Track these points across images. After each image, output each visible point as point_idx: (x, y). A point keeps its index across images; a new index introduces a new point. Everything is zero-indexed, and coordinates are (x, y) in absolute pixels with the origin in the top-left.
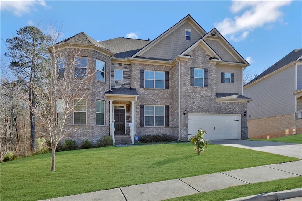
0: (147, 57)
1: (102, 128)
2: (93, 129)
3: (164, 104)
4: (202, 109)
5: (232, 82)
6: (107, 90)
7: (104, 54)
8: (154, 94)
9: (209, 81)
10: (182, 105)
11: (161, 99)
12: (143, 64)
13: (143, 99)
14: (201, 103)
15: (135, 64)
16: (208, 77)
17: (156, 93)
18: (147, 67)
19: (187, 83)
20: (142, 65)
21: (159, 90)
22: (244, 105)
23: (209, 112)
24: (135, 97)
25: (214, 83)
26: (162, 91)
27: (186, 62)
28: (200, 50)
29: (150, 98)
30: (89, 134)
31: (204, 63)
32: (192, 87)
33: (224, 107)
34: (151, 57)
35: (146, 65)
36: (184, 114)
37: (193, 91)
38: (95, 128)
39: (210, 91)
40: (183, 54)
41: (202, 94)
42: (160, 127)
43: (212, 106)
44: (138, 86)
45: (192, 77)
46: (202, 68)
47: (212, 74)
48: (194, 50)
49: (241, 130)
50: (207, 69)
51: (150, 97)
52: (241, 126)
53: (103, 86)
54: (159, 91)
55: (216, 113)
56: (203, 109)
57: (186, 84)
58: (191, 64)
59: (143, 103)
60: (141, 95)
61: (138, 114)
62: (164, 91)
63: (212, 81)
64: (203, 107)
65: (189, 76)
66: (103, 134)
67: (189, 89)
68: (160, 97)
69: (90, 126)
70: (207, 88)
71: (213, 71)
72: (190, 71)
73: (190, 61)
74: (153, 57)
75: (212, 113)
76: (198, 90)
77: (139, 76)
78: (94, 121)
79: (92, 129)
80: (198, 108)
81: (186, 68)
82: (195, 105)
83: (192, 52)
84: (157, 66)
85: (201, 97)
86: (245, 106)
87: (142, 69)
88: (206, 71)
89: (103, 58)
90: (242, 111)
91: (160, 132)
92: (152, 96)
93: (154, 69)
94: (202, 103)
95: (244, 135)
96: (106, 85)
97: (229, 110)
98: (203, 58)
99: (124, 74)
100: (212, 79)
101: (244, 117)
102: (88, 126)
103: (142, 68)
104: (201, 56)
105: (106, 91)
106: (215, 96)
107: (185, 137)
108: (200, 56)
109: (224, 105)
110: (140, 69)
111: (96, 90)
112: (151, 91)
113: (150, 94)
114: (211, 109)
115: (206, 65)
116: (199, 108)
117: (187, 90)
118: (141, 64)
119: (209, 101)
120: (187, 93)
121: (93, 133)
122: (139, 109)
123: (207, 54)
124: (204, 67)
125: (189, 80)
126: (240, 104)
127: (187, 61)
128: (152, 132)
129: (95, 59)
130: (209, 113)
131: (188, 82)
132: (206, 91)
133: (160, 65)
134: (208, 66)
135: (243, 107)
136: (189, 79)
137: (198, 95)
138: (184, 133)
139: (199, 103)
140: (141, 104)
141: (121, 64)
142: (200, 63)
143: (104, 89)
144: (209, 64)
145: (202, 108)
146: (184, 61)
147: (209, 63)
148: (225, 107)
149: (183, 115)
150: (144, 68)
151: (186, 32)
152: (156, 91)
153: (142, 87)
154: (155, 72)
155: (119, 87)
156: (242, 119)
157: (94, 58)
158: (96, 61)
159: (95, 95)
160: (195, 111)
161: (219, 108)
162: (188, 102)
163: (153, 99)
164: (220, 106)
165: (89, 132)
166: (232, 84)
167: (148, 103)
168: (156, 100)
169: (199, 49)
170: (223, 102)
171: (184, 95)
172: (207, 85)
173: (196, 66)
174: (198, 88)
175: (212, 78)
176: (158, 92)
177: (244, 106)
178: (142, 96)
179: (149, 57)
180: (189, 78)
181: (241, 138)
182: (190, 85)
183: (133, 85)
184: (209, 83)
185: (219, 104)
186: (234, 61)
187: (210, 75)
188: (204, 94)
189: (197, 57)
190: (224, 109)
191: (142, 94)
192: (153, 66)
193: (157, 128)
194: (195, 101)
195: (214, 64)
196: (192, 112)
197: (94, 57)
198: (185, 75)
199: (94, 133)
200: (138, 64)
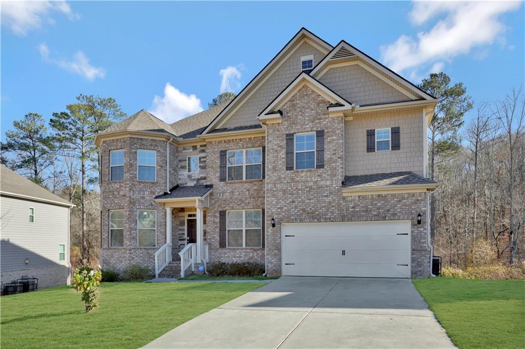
0: (232, 127)
1: (149, 252)
2: (131, 253)
3: (260, 206)
4: (311, 215)
5: (396, 146)
6: (159, 192)
7: (151, 140)
8: (242, 191)
9: (327, 155)
10: (269, 209)
11: (254, 198)
12: (225, 141)
13: (224, 201)
14: (308, 201)
15: (211, 143)
16: (325, 147)
17: (245, 189)
18: (231, 144)
19: (280, 166)
20: (223, 142)
21: (250, 182)
22: (419, 198)
23: (326, 220)
24: (195, 201)
25: (339, 158)
26: (256, 183)
27: (277, 125)
28: (306, 95)
29: (236, 199)
30: (125, 260)
31: (314, 120)
32: (288, 172)
33: (363, 207)
34: (239, 125)
35: (229, 141)
36: (274, 225)
37: (292, 179)
38: (135, 252)
39: (328, 175)
40: (266, 112)
41: (311, 184)
42: (252, 249)
43: (333, 206)
44: (216, 180)
45: (289, 153)
46: (312, 131)
47: (334, 140)
48: (293, 99)
49: (412, 258)
50: (323, 131)
51: (236, 197)
52: (412, 247)
53: (152, 187)
54: (251, 185)
55: (342, 221)
56: (312, 213)
57: (277, 168)
58: (288, 128)
59: (225, 207)
60: (221, 195)
61: (216, 227)
62: (260, 183)
63: (334, 154)
64: (313, 209)
65: (284, 151)
66: (151, 260)
67: (282, 176)
68: (252, 194)
69: (126, 249)
70: (321, 171)
71: (337, 132)
72: (285, 142)
73: (286, 122)
74: (242, 125)
75: (333, 221)
76: (302, 177)
77: (218, 162)
78: (133, 241)
79: (128, 253)
80: (301, 212)
81: (278, 137)
82: (296, 208)
83: (289, 103)
84: (247, 140)
85: (308, 189)
86: (422, 200)
87: (223, 149)
88: (320, 134)
89: (152, 145)
90: (412, 214)
91: (251, 258)
92: (239, 195)
93: (241, 146)
94: (311, 201)
95: (420, 269)
96: (158, 186)
97: (375, 213)
98: (312, 110)
99: (200, 162)
100: (335, 150)
101: (418, 228)
102: (124, 249)
103: (222, 147)
104: (309, 108)
105: (156, 195)
106: (341, 185)
107: (274, 270)
108: (306, 107)
109: (362, 203)
110: (220, 150)
111: (136, 196)
112: (237, 185)
113: (235, 191)
114: (332, 213)
115: (320, 123)
116: (304, 212)
117: (280, 178)
118: (221, 142)
119: (326, 196)
120: (278, 186)
121: (131, 258)
122: (219, 219)
123: (322, 100)
124: (315, 129)
125: (284, 160)
126: (406, 196)
127: (279, 123)
128: (238, 257)
129: (134, 150)
130: (327, 222)
131: (281, 163)
132: (318, 176)
133: (252, 136)
134: (324, 123)
135: (416, 203)
136: (284, 158)
137: (302, 186)
138: (273, 261)
139: (303, 202)
140: (221, 209)
141: (196, 146)
142: (307, 122)
143: (152, 193)
144: (327, 120)
145: (311, 211)
146: (273, 124)
147: (326, 118)
148: (366, 207)
149: (272, 228)
150: (226, 148)
151: (303, 62)
152: (245, 185)
153: (223, 181)
154: (244, 151)
155: (192, 184)
156: (412, 232)
157: (132, 149)
158: (136, 153)
159: (135, 202)
160: (296, 220)
161: (350, 210)
162: (280, 203)
163: (240, 200)
164: (352, 206)
165: (125, 257)
166: (396, 151)
167: (232, 207)
168: (246, 201)
169: (305, 93)
170: (359, 197)
171: (274, 189)
172: (322, 164)
173: (298, 129)
174: (302, 172)
175: (334, 148)
176: (249, 187)
177: (418, 200)
178: (223, 196)
179: (236, 126)
180: (284, 156)
181: (412, 276)
182: (285, 168)
183: (209, 179)
184: (325, 159)
185: (351, 201)
186: (401, 99)
187: (330, 142)
188: (315, 182)
189: (300, 111)
190: (363, 211)
191: (223, 193)
192: (241, 141)
193: (247, 250)
194: (296, 200)
195: (338, 117)
196: (290, 220)
197: (132, 147)
198: (276, 151)
199: (133, 258)
200: (217, 143)
